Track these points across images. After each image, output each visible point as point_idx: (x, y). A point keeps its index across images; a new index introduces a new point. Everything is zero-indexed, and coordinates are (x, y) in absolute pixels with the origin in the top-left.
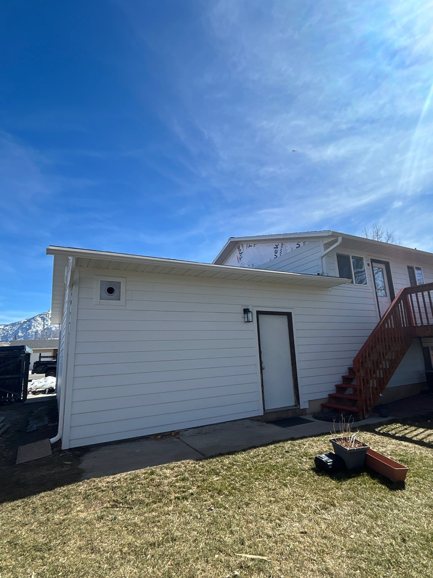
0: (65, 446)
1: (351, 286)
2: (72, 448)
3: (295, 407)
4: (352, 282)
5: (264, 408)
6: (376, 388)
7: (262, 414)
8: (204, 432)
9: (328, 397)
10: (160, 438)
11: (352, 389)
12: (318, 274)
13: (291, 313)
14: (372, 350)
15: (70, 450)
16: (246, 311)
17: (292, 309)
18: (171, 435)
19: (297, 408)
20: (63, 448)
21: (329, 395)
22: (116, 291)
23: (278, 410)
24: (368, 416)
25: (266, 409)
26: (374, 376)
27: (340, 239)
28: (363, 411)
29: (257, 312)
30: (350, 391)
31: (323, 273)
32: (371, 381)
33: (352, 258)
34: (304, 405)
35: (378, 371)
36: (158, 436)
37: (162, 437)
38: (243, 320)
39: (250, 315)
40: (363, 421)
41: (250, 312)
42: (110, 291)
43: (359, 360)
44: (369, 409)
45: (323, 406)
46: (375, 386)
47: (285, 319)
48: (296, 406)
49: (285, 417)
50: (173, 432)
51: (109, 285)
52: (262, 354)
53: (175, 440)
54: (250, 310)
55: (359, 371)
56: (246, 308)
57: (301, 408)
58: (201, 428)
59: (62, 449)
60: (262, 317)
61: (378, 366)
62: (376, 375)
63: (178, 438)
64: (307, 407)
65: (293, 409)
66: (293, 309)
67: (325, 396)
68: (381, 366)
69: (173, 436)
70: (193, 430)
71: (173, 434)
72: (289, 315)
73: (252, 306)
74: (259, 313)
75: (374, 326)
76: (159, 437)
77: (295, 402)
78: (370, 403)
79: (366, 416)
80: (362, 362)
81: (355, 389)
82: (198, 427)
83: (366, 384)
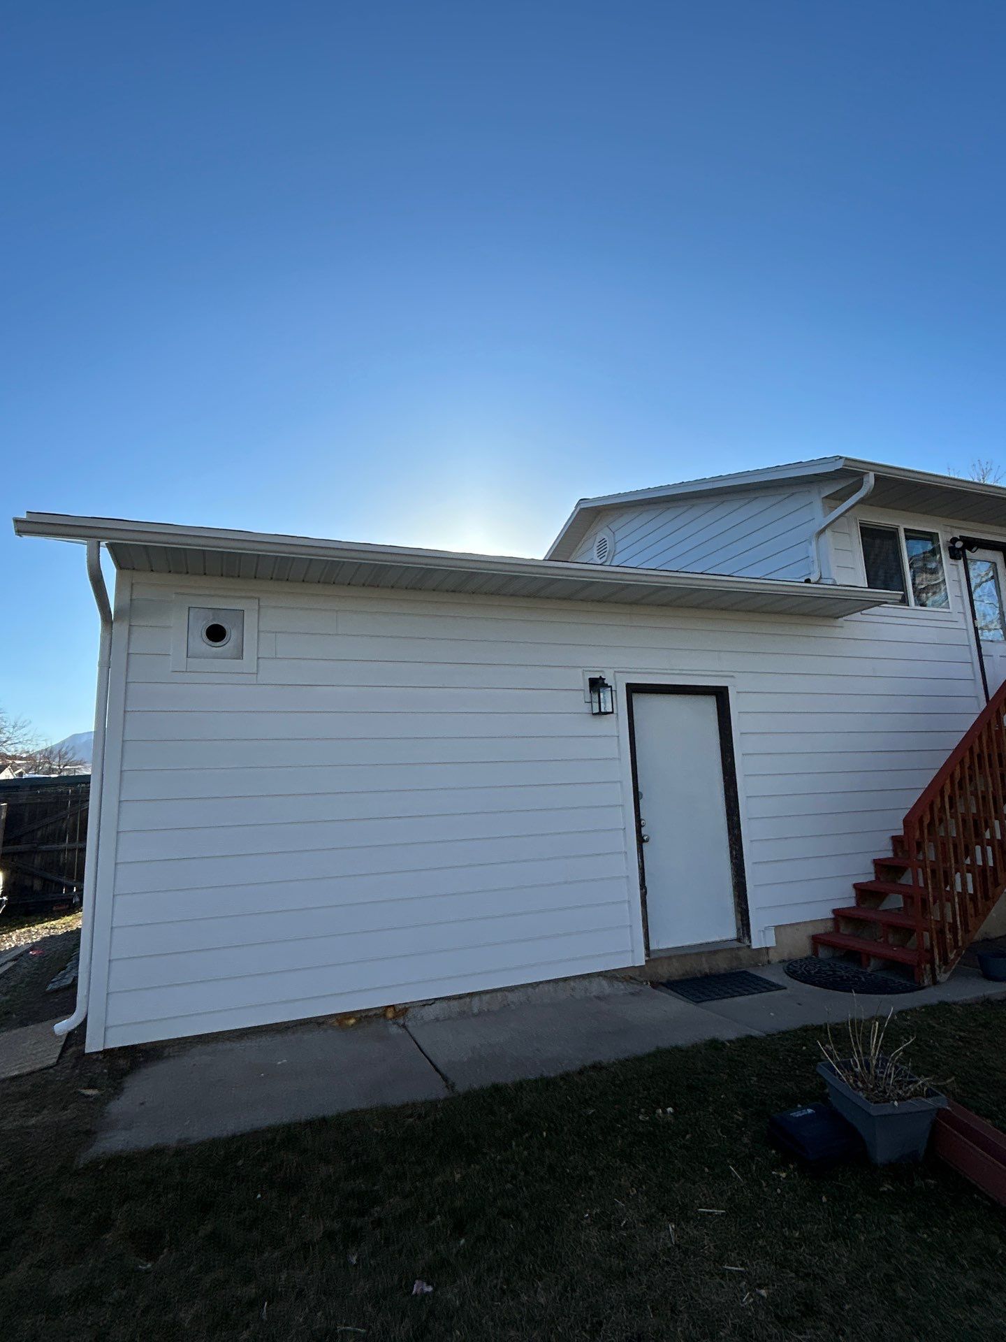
0: (93, 1045)
1: (900, 611)
2: (112, 1050)
3: (737, 944)
4: (904, 601)
5: (647, 947)
6: (973, 898)
7: (641, 960)
8: (476, 1011)
9: (832, 916)
10: (355, 1023)
11: (901, 896)
12: (808, 581)
13: (727, 687)
14: (961, 787)
15: (108, 1053)
16: (596, 685)
17: (729, 679)
18: (384, 1015)
19: (742, 945)
20: (89, 1048)
21: (834, 911)
22: (232, 634)
23: (688, 952)
24: (947, 975)
25: (653, 947)
26: (968, 861)
27: (870, 480)
28: (932, 963)
29: (628, 685)
30: (895, 902)
31: (821, 578)
32: (958, 874)
33: (907, 538)
34: (761, 938)
35: (978, 848)
36: (349, 1018)
37: (359, 1021)
38: (586, 709)
39: (605, 695)
40: (932, 990)
41: (607, 686)
42: (216, 634)
43: (921, 821)
44: (952, 956)
45: (816, 940)
46: (971, 891)
47: (709, 705)
48: (739, 940)
49: (707, 971)
50: (389, 1010)
51: (214, 619)
52: (641, 802)
53: (394, 1030)
54: (606, 682)
55: (920, 846)
56: (597, 676)
57: (755, 945)
58: (468, 1000)
59: (86, 1051)
60: (640, 701)
61: (979, 835)
62: (974, 860)
63: (404, 1026)
64: (771, 942)
65: (732, 949)
66: (732, 676)
67: (824, 912)
68: (988, 835)
69: (391, 1019)
70: (444, 1004)
71: (390, 1015)
72: (720, 695)
73: (612, 671)
74: (633, 689)
75: (967, 723)
76: (352, 1021)
77: (738, 930)
78: (956, 941)
79: (942, 977)
80: (931, 824)
81: (908, 898)
82: (460, 997)
83: (943, 885)
